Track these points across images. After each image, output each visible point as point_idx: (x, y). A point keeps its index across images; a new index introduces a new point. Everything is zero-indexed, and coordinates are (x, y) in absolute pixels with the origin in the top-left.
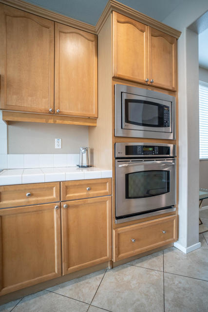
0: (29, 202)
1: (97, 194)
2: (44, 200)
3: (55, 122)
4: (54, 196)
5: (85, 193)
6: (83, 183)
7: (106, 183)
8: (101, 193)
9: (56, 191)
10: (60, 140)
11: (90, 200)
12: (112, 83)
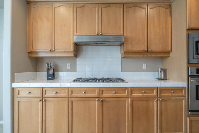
0: (143, 96)
1: (177, 95)
2: (150, 95)
3: (147, 56)
4: (155, 94)
5: (170, 94)
6: (170, 88)
7: (183, 89)
8: (179, 95)
9: (156, 92)
10: (146, 64)
11: (173, 98)
12: (187, 32)
